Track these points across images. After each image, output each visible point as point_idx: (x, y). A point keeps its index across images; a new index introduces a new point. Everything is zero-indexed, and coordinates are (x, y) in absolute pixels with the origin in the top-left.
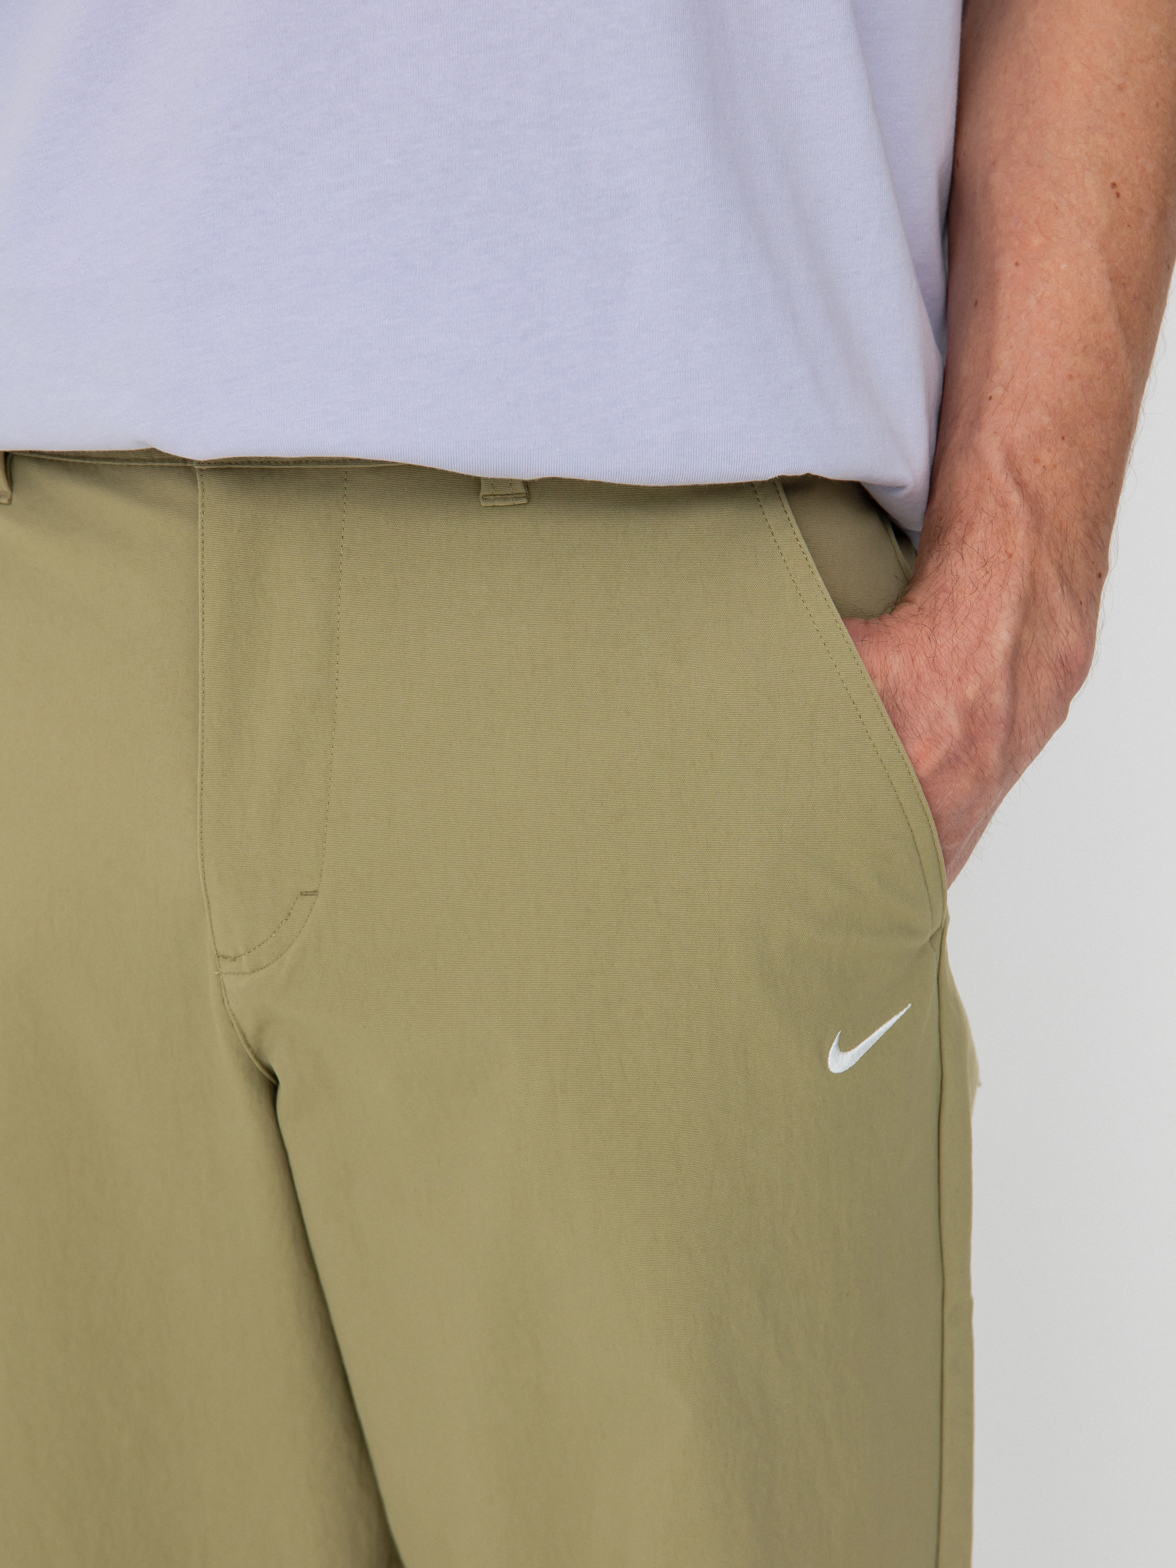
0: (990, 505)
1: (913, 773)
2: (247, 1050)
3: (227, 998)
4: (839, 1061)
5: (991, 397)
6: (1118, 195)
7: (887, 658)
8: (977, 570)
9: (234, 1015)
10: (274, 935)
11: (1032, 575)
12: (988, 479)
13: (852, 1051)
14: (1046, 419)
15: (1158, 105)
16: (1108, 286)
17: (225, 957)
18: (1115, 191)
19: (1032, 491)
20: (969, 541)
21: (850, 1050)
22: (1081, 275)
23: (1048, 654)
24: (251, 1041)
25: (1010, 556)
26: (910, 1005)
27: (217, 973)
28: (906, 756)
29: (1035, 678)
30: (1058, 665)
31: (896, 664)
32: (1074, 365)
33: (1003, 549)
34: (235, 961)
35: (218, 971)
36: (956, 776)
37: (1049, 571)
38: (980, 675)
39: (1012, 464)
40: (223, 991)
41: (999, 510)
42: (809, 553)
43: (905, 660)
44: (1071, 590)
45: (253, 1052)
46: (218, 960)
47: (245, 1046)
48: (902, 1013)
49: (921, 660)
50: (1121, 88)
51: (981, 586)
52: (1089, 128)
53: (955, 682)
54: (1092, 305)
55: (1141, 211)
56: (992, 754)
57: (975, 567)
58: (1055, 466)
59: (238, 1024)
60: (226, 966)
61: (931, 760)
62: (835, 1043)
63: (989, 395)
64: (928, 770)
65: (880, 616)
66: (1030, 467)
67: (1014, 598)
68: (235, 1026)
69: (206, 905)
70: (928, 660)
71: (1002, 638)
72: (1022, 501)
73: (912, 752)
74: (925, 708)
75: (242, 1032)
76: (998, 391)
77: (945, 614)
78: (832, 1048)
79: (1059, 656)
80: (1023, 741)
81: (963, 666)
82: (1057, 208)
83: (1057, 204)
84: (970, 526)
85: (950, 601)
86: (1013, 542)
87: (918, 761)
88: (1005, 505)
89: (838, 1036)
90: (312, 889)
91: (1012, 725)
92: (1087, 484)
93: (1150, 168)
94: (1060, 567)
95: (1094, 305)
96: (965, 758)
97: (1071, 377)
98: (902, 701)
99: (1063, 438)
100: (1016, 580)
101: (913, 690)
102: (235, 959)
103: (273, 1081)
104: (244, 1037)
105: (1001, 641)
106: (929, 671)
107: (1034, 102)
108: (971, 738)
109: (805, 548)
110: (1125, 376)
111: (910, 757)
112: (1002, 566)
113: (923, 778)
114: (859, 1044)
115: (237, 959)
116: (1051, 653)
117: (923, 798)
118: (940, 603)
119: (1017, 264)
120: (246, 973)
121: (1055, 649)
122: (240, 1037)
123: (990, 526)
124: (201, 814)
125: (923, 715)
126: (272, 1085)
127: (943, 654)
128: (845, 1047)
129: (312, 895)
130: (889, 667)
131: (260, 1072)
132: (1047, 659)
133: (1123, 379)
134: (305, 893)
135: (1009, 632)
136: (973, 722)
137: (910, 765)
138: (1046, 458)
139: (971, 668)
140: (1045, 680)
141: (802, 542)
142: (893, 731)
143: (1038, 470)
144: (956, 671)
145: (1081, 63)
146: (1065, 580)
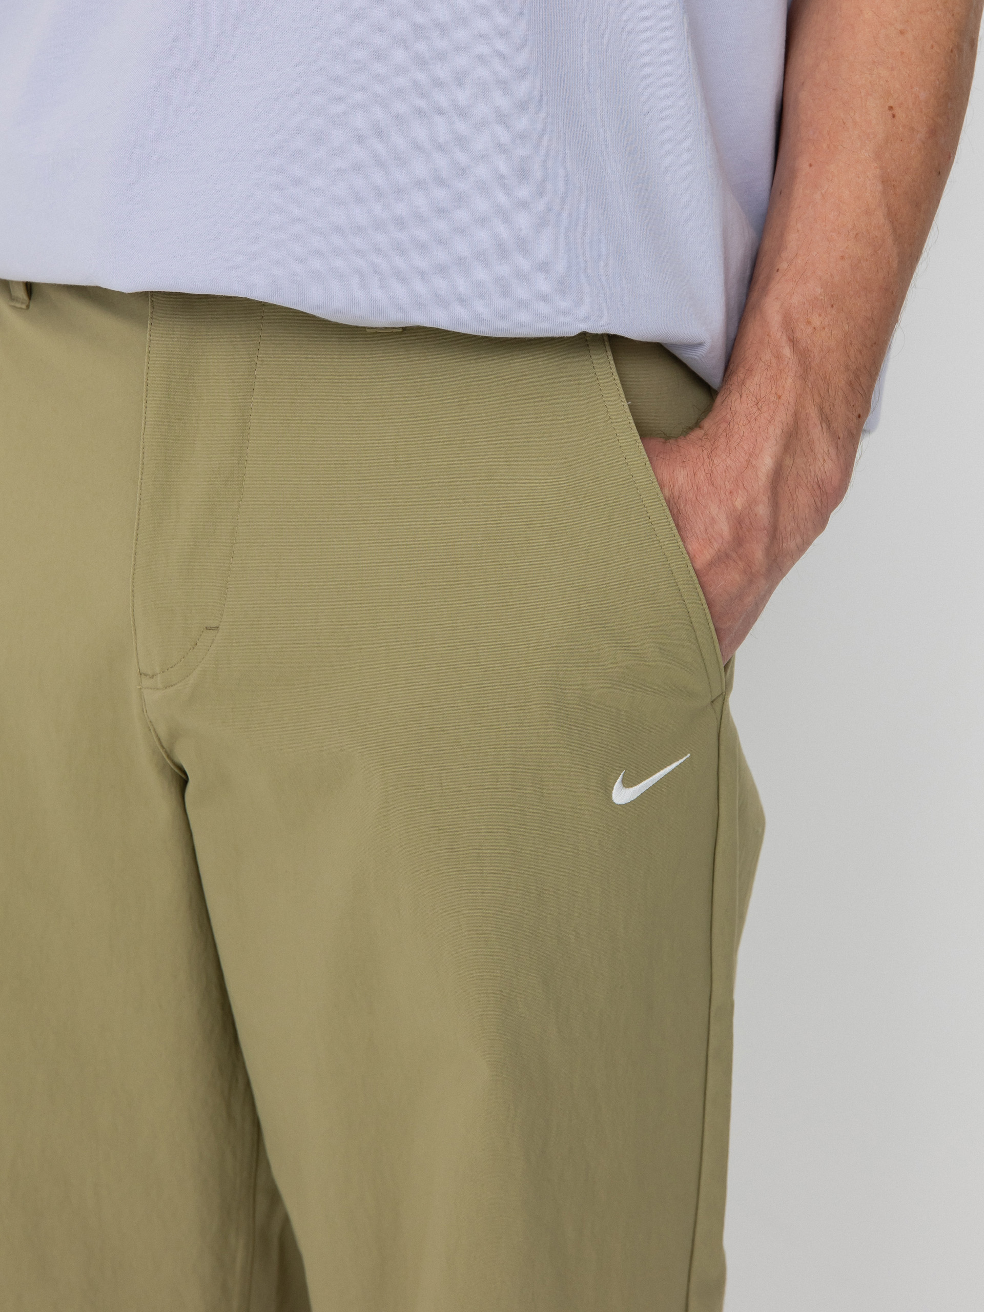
0: (767, 356)
1: (690, 566)
2: (161, 750)
3: (146, 708)
4: (622, 795)
5: (778, 269)
6: (894, 116)
7: (675, 471)
8: (751, 407)
9: (151, 722)
10: (183, 660)
11: (796, 415)
12: (768, 335)
13: (634, 787)
14: (819, 290)
15: (932, 47)
16: (880, 187)
17: (146, 675)
18: (891, 112)
19: (802, 347)
20: (748, 383)
21: (632, 786)
22: (859, 177)
23: (807, 477)
24: (164, 744)
25: (779, 397)
26: (689, 755)
27: (139, 687)
28: (685, 552)
29: (795, 496)
30: (816, 486)
31: (681, 477)
32: (847, 248)
33: (774, 392)
34: (153, 678)
35: (140, 685)
36: (727, 570)
37: (812, 412)
38: (747, 491)
39: (788, 324)
40: (143, 701)
41: (774, 360)
42: (620, 385)
43: (689, 474)
44: (829, 428)
45: (166, 752)
46: (140, 677)
47: (159, 747)
48: (681, 761)
49: (701, 475)
50: (902, 32)
51: (752, 420)
52: (874, 62)
53: (727, 494)
54: (866, 202)
55: (912, 129)
56: (758, 553)
57: (750, 405)
58: (824, 328)
59: (154, 729)
60: (147, 682)
61: (705, 556)
62: (619, 780)
63: (777, 268)
64: (703, 564)
65: (676, 438)
66: (803, 327)
67: (778, 431)
68: (152, 731)
69: (133, 632)
70: (706, 476)
71: (766, 462)
72: (792, 354)
73: (690, 548)
74: (702, 514)
75: (157, 736)
76: (784, 265)
77: (722, 440)
78: (616, 784)
79: (816, 479)
80: (784, 545)
81: (734, 482)
82: (844, 123)
83: (845, 121)
84: (750, 371)
85: (728, 429)
86: (783, 387)
87: (695, 556)
88: (778, 357)
89: (622, 774)
90: (215, 625)
91: (774, 532)
92: (851, 343)
93: (923, 95)
94: (821, 409)
95: (867, 202)
96: (734, 555)
97: (843, 258)
98: (684, 506)
99: (832, 306)
100: (782, 417)
101: (694, 499)
102: (152, 677)
103: (183, 776)
104: (159, 740)
105: (765, 465)
106: (707, 484)
107: (834, 39)
108: (738, 541)
109: (618, 381)
110: (890, 259)
111: (688, 553)
112: (772, 405)
113: (698, 570)
114: (641, 782)
115: (155, 677)
116: (809, 477)
117: (698, 586)
118: (720, 431)
119: (811, 165)
120: (160, 689)
121: (813, 473)
122: (156, 740)
123: (765, 373)
124: (135, 559)
125: (700, 519)
126: (182, 781)
127: (719, 472)
128: (627, 783)
129: (214, 630)
130: (675, 478)
131: (172, 769)
132: (806, 482)
133: (889, 261)
134: (210, 628)
135: (772, 458)
136: (741, 528)
137: (687, 558)
138: (816, 321)
139: (741, 484)
140: (804, 499)
141: (616, 376)
142: (675, 531)
143: (809, 330)
144: (728, 485)
145: (872, 11)
146: (826, 419)
